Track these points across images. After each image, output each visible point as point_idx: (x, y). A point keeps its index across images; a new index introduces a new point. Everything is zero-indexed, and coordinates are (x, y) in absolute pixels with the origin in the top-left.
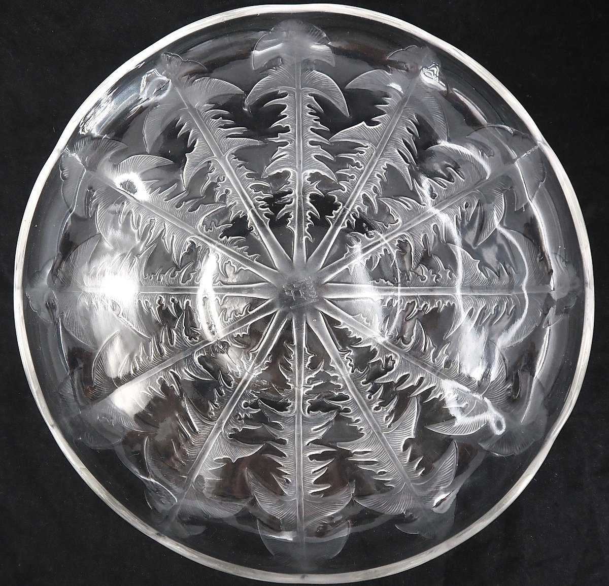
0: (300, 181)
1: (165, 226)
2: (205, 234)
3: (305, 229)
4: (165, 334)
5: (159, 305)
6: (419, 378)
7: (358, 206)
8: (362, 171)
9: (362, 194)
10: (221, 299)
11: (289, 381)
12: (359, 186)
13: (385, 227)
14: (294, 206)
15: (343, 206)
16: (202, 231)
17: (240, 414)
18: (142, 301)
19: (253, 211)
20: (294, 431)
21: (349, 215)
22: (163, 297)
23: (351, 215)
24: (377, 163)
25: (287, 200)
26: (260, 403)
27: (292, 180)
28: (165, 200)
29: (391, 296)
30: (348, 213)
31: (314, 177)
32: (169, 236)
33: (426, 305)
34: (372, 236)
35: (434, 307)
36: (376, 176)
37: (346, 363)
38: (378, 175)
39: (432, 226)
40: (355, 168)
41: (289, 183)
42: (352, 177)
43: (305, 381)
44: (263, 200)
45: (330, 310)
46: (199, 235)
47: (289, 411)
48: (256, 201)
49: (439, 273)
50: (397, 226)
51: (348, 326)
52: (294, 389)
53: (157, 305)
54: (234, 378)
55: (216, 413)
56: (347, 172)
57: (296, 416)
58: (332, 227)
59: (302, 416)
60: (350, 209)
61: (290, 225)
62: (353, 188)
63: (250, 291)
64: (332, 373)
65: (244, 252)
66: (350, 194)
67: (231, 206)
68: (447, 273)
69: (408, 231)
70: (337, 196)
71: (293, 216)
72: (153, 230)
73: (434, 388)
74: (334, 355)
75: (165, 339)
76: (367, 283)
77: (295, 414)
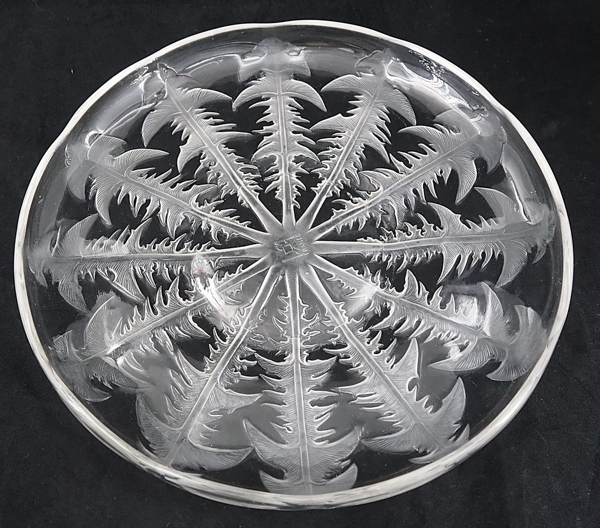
0: (285, 163)
1: (160, 203)
2: (198, 209)
3: (293, 199)
4: (159, 296)
5: (153, 271)
6: (416, 320)
7: (341, 179)
8: (342, 151)
9: (343, 170)
10: (214, 262)
11: (285, 333)
12: (340, 163)
13: (368, 194)
14: (282, 182)
15: (327, 179)
16: (195, 206)
17: (236, 366)
18: (136, 268)
19: (243, 189)
20: (293, 378)
21: (333, 187)
22: (157, 263)
24: (355, 144)
25: (274, 178)
26: (257, 355)
27: (278, 162)
28: (161, 183)
29: (380, 252)
30: (332, 184)
31: (297, 160)
32: (164, 211)
33: (415, 257)
34: (356, 203)
35: (423, 257)
36: (355, 154)
37: (341, 313)
38: (357, 153)
39: (412, 190)
40: (335, 150)
41: (276, 165)
42: (333, 157)
43: (301, 331)
44: (253, 180)
45: (321, 264)
46: (192, 210)
47: (287, 361)
48: (245, 181)
49: (423, 228)
50: (379, 193)
51: (340, 278)
52: (290, 340)
53: (151, 271)
54: (229, 334)
55: (211, 366)
56: (328, 153)
57: (294, 365)
58: (317, 196)
59: (301, 364)
60: (334, 182)
61: (278, 196)
62: (335, 165)
63: (243, 252)
64: (329, 323)
65: (235, 221)
66: (332, 171)
67: (222, 186)
68: (430, 226)
69: (389, 195)
70: (321, 172)
71: (280, 189)
72: (148, 209)
73: (432, 329)
74: (329, 305)
75: (158, 300)
76: (356, 241)
77: (293, 363)
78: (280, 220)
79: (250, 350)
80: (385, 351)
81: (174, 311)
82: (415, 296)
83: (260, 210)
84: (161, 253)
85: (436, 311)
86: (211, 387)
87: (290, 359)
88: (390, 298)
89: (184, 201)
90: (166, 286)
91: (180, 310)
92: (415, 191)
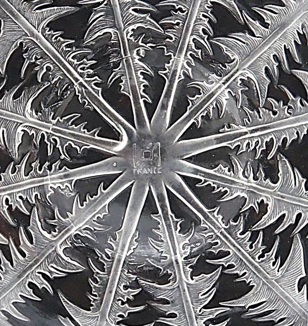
0: (264, 191)
1: (258, 37)
2: (238, 77)
3: (210, 182)
4: (145, 5)
5: (177, 8)
6: (26, 253)
7: (220, 243)
8: (254, 259)
9: (231, 251)
10: (164, 74)
11: (60, 120)
12: (240, 250)
13: (190, 265)
14: (239, 178)
15: (225, 229)
16: (242, 74)
17: (41, 60)
19: (246, 133)
20: (8, 111)
21: (213, 231)
22: (184, 14)
23: (212, 234)
24: (257, 276)
25: (247, 172)
26: (47, 84)
27: (267, 184)
28: (285, 46)
29: (117, 249)
30: (216, 231)
31: (263, 206)
32: (247, 39)
33: (97, 282)
34: (184, 248)
35: (93, 290)
36: (245, 271)
37: (62, 183)
38: (245, 274)
39: (176, 312)
40: (259, 252)
41: (265, 180)
42: (251, 247)
43: (56, 136)
44: (255, 148)
45: (122, 183)
46: (238, 70)
47: (30, 111)
48: (256, 140)
49: (126, 305)
50: (187, 277)
51: (99, 197)
52: (50, 122)
53: (177, 6)
54: (80, 65)
55: (49, 35)
56: (258, 242)
57: (23, 117)
58: (206, 210)
59: (21, 124)
60: (219, 234)
61: (221, 168)
62: (240, 244)
63: (164, 107)
64: (56, 166)
65: (206, 112)
66: (234, 239)
67: (259, 112)
68: (125, 313)
69: (179, 287)
70: (236, 226)
71: (229, 173)
72: (257, 24)
73: (12, 264)
74: (74, 174)
75: (140, 4)
76: (137, 229)
77: (25, 116)
78: (189, 159)
79: (55, 80)
80: (5, 209)
81: (122, 16)
82: (52, 262)
83: (209, 143)
84: (195, 22)
85: (27, 276)
86: (26, 29)
87: (31, 116)
88: (60, 238)
89: (252, 64)
90: (156, 18)
91: (122, 23)
92: (173, 316)
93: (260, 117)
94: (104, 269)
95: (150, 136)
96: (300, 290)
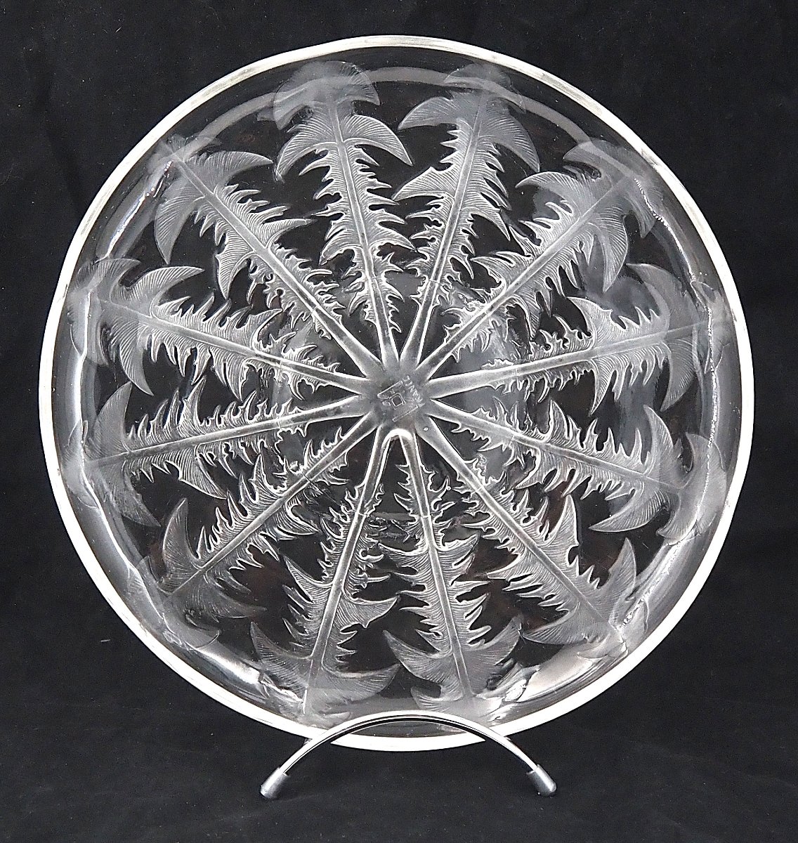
0: (367, 258)
1: (210, 353)
2: (263, 351)
3: (389, 320)
4: (243, 489)
5: (227, 455)
6: (569, 471)
7: (448, 275)
8: (444, 230)
9: (449, 259)
10: (303, 429)
11: (411, 512)
13: (487, 293)
15: (429, 278)
16: (259, 348)
17: (360, 566)
18: (204, 456)
19: (317, 310)
20: (431, 571)
21: (439, 288)
22: (229, 444)
23: (441, 288)
24: (460, 217)
25: (357, 287)
26: (382, 546)
27: (358, 260)
28: (204, 320)
29: (513, 378)
30: (437, 285)
31: (384, 251)
32: (219, 363)
33: (558, 380)
34: (473, 309)
35: (568, 379)
36: (461, 233)
37: (476, 473)
38: (464, 231)
39: (544, 280)
40: (434, 228)
41: (356, 264)
42: (433, 240)
43: (430, 507)
44: (327, 293)
45: (442, 412)
46: (257, 355)
47: (420, 549)
48: (319, 296)
49: (565, 336)
50: (501, 290)
51: (469, 427)
52: (419, 520)
53: (225, 455)
54: (342, 523)
55: (329, 573)
56: (424, 235)
57: (430, 552)
58: (421, 308)
59: (437, 550)
60: (438, 281)
61: (369, 317)
62: (437, 253)
63: (338, 411)
64: (462, 489)
65: (318, 364)
66: (434, 262)
67: (289, 309)
68: (574, 334)
69: (516, 293)
70: (419, 267)
71: (369, 305)
72: (197, 362)
73: (590, 478)
74: (460, 466)
75: (244, 495)
76: (481, 369)
77: (428, 550)
78: (378, 355)
79: (373, 540)
80: (536, 518)
81: (267, 507)
82: (564, 439)
83: (349, 344)
84: (231, 427)
85: (592, 456)
86: (336, 601)
87: (423, 544)
88: (533, 443)
89: (242, 344)
90: (249, 471)
91: (274, 504)
92: (549, 281)
93: (293, 305)
94: (540, 380)
95: (377, 409)
96: (449, 165)
